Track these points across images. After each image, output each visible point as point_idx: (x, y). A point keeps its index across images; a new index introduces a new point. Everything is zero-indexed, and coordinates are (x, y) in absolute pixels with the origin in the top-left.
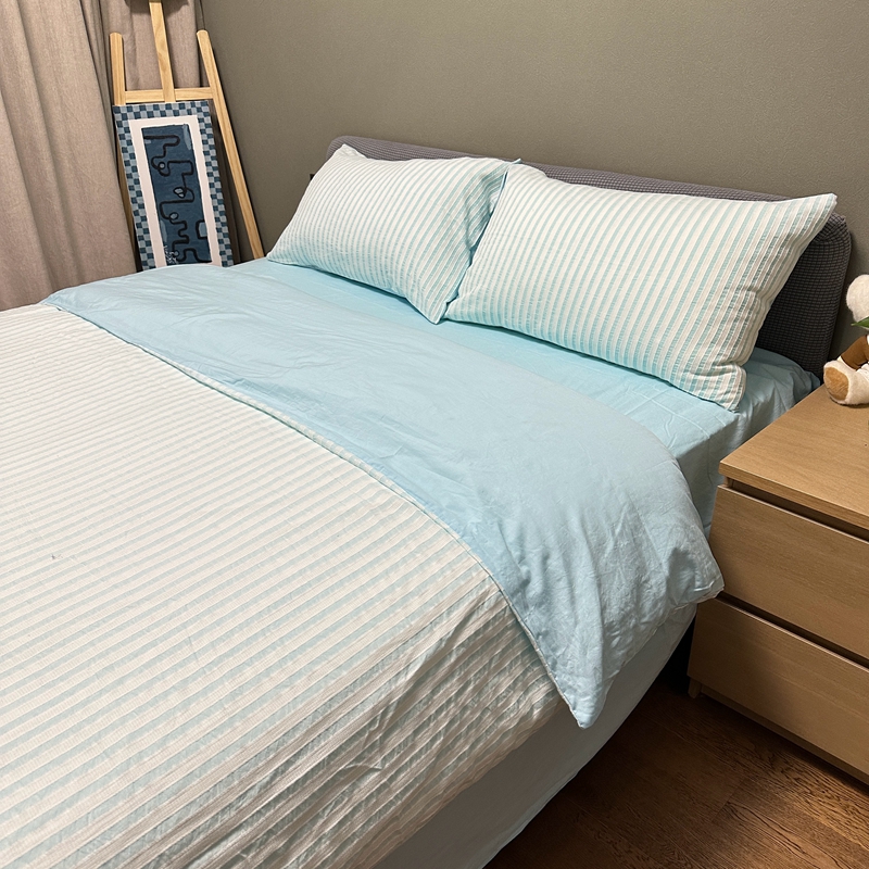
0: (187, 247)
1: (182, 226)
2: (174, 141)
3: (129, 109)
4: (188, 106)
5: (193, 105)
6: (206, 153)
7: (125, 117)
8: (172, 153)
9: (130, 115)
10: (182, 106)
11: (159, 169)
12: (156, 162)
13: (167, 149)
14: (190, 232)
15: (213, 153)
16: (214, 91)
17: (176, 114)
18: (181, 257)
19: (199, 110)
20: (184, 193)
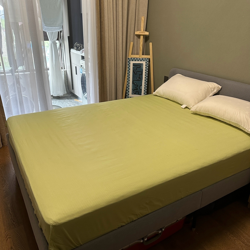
0: (137, 91)
1: (137, 86)
2: (139, 67)
3: (131, 59)
4: (144, 59)
5: (145, 59)
6: (146, 70)
7: (130, 60)
8: (138, 70)
9: (131, 60)
10: (143, 59)
11: (135, 72)
12: (134, 71)
13: (138, 68)
14: (138, 88)
15: (147, 70)
16: (150, 57)
17: (141, 61)
18: (135, 93)
19: (146, 60)
20: (139, 79)
